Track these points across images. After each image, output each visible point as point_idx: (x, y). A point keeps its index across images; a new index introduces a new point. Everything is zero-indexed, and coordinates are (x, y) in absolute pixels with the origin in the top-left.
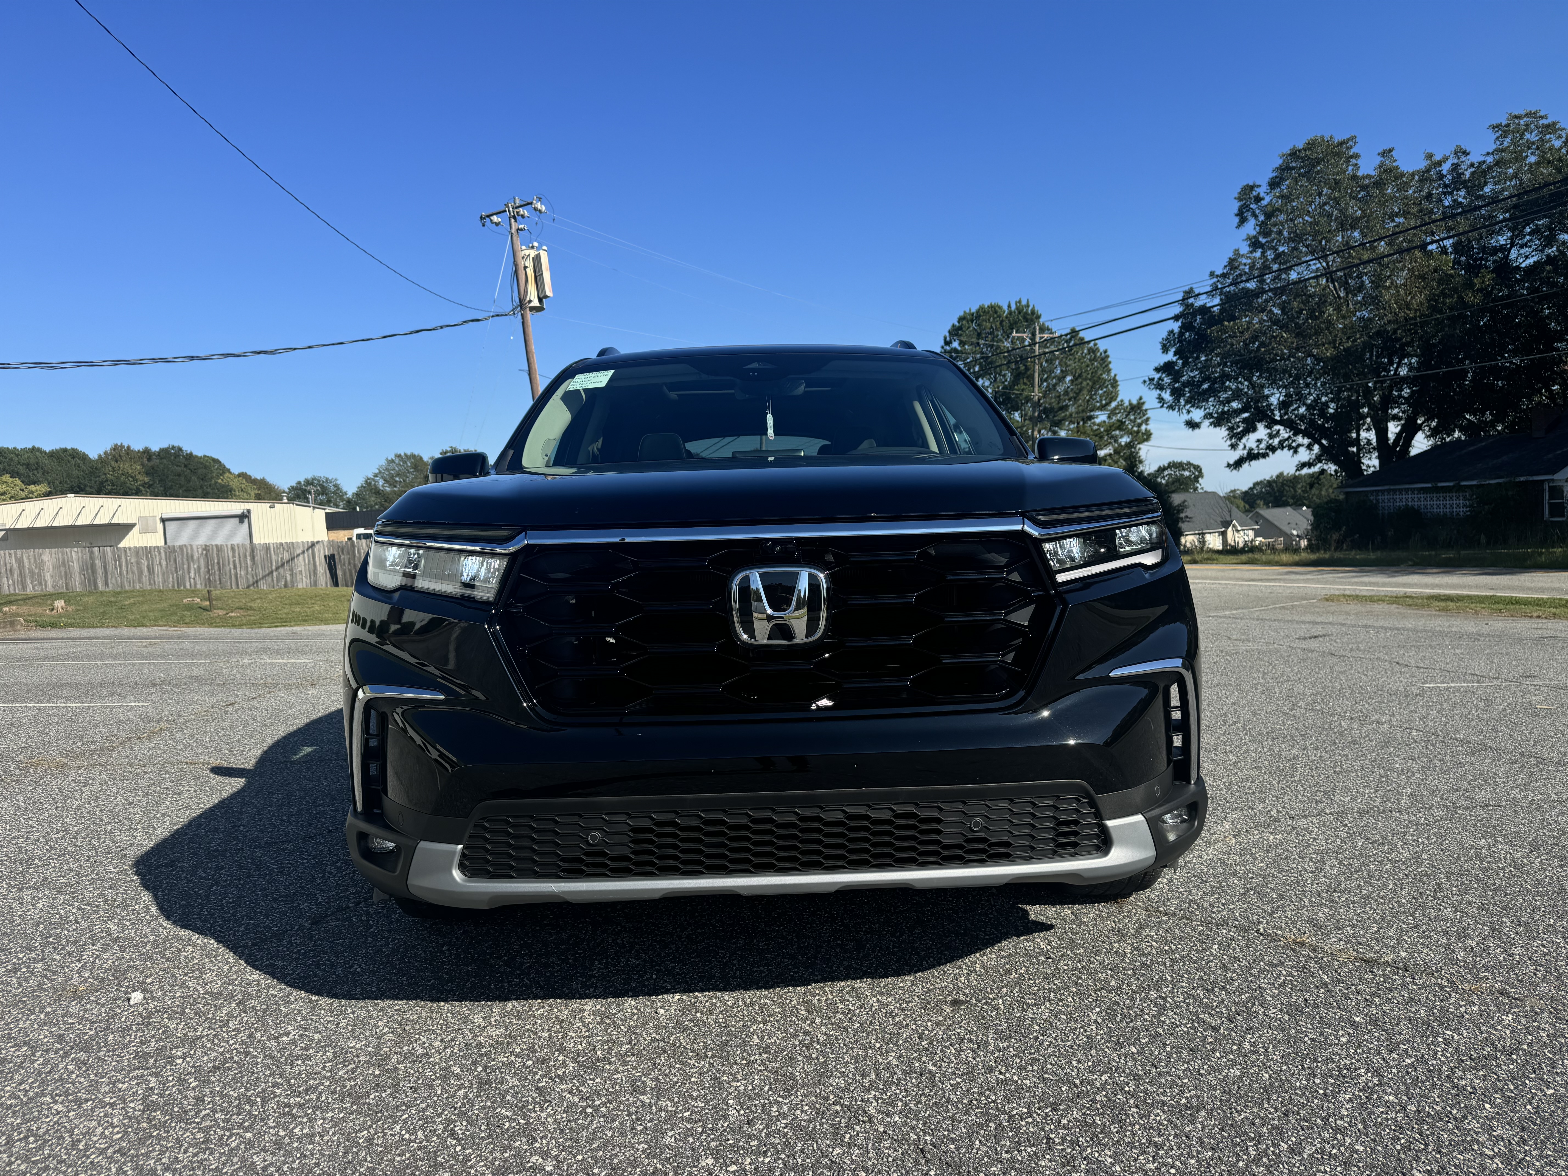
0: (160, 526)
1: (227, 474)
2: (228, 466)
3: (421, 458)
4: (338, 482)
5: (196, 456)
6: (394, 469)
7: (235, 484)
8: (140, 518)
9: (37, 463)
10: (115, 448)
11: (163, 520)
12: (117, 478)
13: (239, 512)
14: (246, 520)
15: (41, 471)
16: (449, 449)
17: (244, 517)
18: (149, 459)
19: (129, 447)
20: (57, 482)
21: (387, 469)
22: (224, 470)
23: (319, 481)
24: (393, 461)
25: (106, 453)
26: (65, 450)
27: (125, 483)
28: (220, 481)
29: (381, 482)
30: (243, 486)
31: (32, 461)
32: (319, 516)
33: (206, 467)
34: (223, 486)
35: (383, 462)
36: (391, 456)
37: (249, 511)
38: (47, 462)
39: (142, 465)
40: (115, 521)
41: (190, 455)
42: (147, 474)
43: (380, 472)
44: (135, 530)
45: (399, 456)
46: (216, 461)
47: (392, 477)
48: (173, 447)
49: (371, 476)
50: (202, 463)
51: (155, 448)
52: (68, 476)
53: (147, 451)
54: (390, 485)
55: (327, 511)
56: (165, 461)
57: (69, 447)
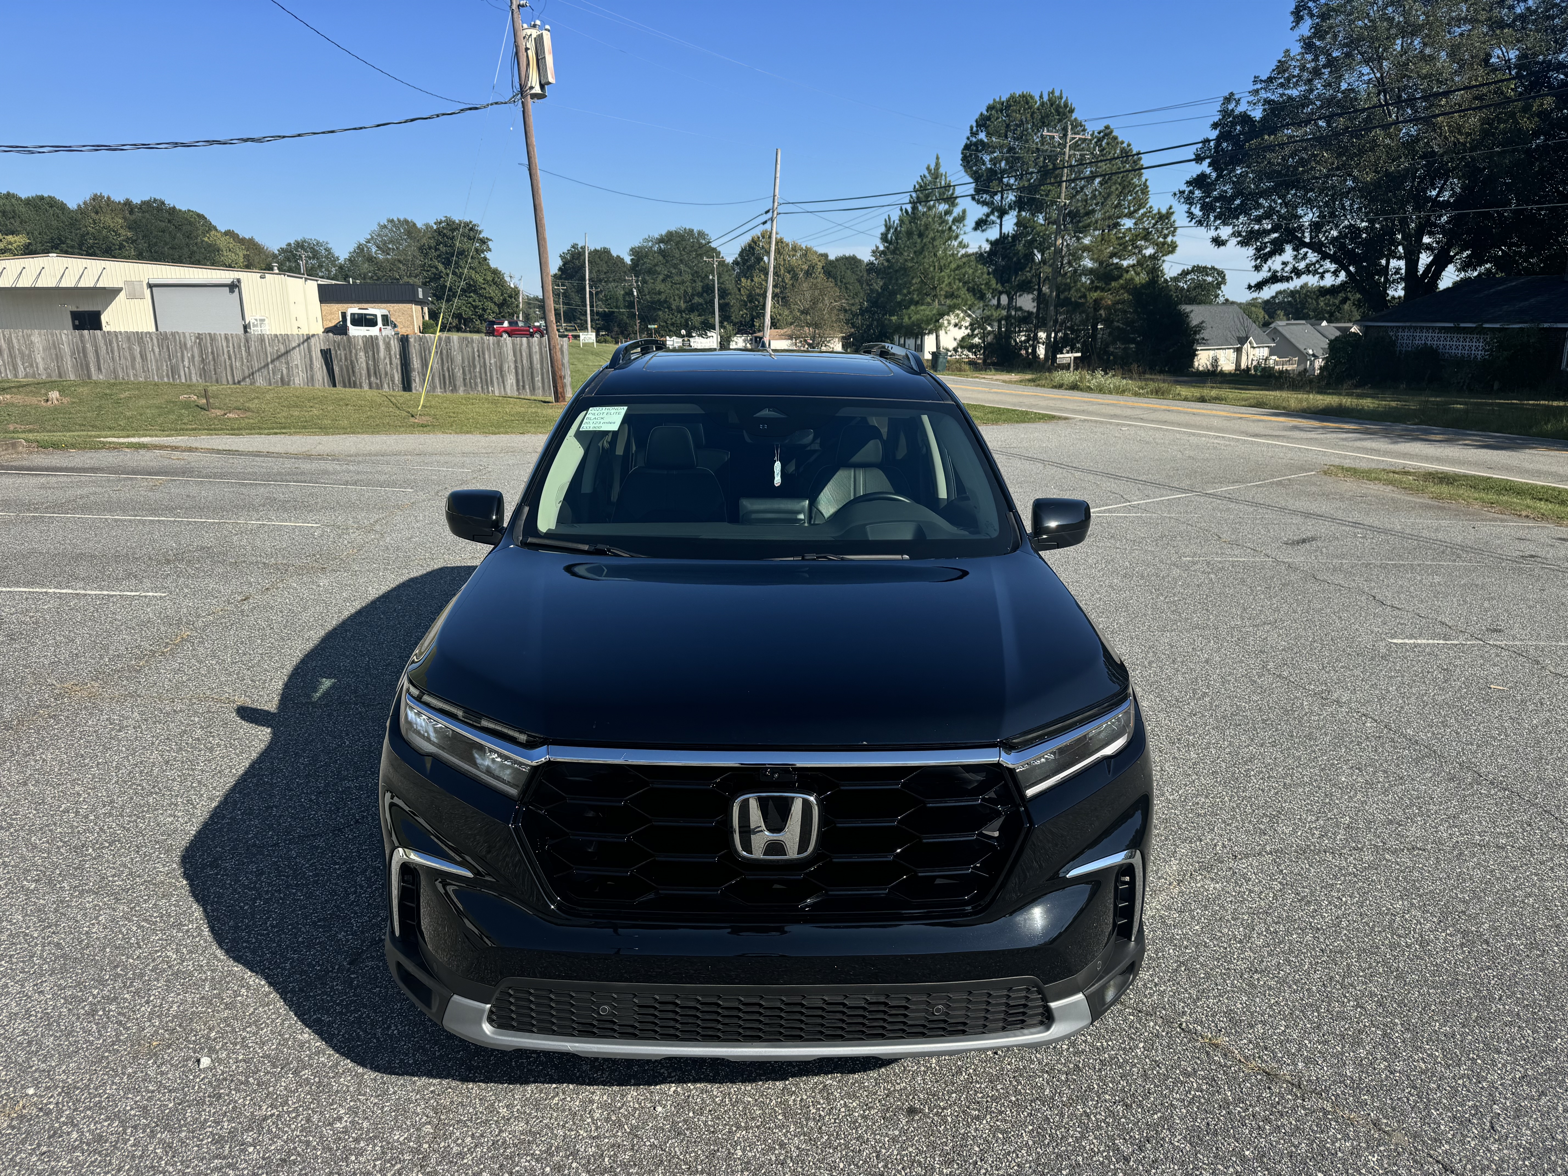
0: (147, 292)
1: (213, 232)
2: (214, 223)
3: (414, 224)
4: (329, 246)
5: (180, 211)
6: (387, 235)
7: (222, 243)
8: (126, 282)
9: (14, 211)
10: (95, 198)
11: (151, 286)
12: (100, 232)
13: (229, 282)
14: (237, 290)
15: (18, 220)
16: (444, 219)
17: (234, 286)
18: (131, 212)
19: (109, 198)
20: (36, 233)
21: (379, 235)
22: (211, 227)
23: (309, 244)
24: (385, 227)
25: (85, 203)
26: (42, 198)
27: (108, 237)
28: (206, 239)
29: (374, 249)
30: (231, 246)
31: (8, 208)
32: (311, 287)
33: (190, 223)
34: (210, 245)
35: (376, 228)
36: (384, 222)
37: (239, 281)
38: (23, 210)
39: (124, 218)
40: (100, 285)
41: (173, 211)
42: (130, 228)
43: (372, 237)
44: (122, 295)
45: (392, 221)
46: (201, 217)
47: (385, 243)
48: (155, 200)
49: (363, 242)
50: (187, 219)
51: (136, 200)
52: (48, 226)
53: (128, 203)
54: (383, 252)
55: (319, 282)
56: (147, 215)
57: (46, 195)
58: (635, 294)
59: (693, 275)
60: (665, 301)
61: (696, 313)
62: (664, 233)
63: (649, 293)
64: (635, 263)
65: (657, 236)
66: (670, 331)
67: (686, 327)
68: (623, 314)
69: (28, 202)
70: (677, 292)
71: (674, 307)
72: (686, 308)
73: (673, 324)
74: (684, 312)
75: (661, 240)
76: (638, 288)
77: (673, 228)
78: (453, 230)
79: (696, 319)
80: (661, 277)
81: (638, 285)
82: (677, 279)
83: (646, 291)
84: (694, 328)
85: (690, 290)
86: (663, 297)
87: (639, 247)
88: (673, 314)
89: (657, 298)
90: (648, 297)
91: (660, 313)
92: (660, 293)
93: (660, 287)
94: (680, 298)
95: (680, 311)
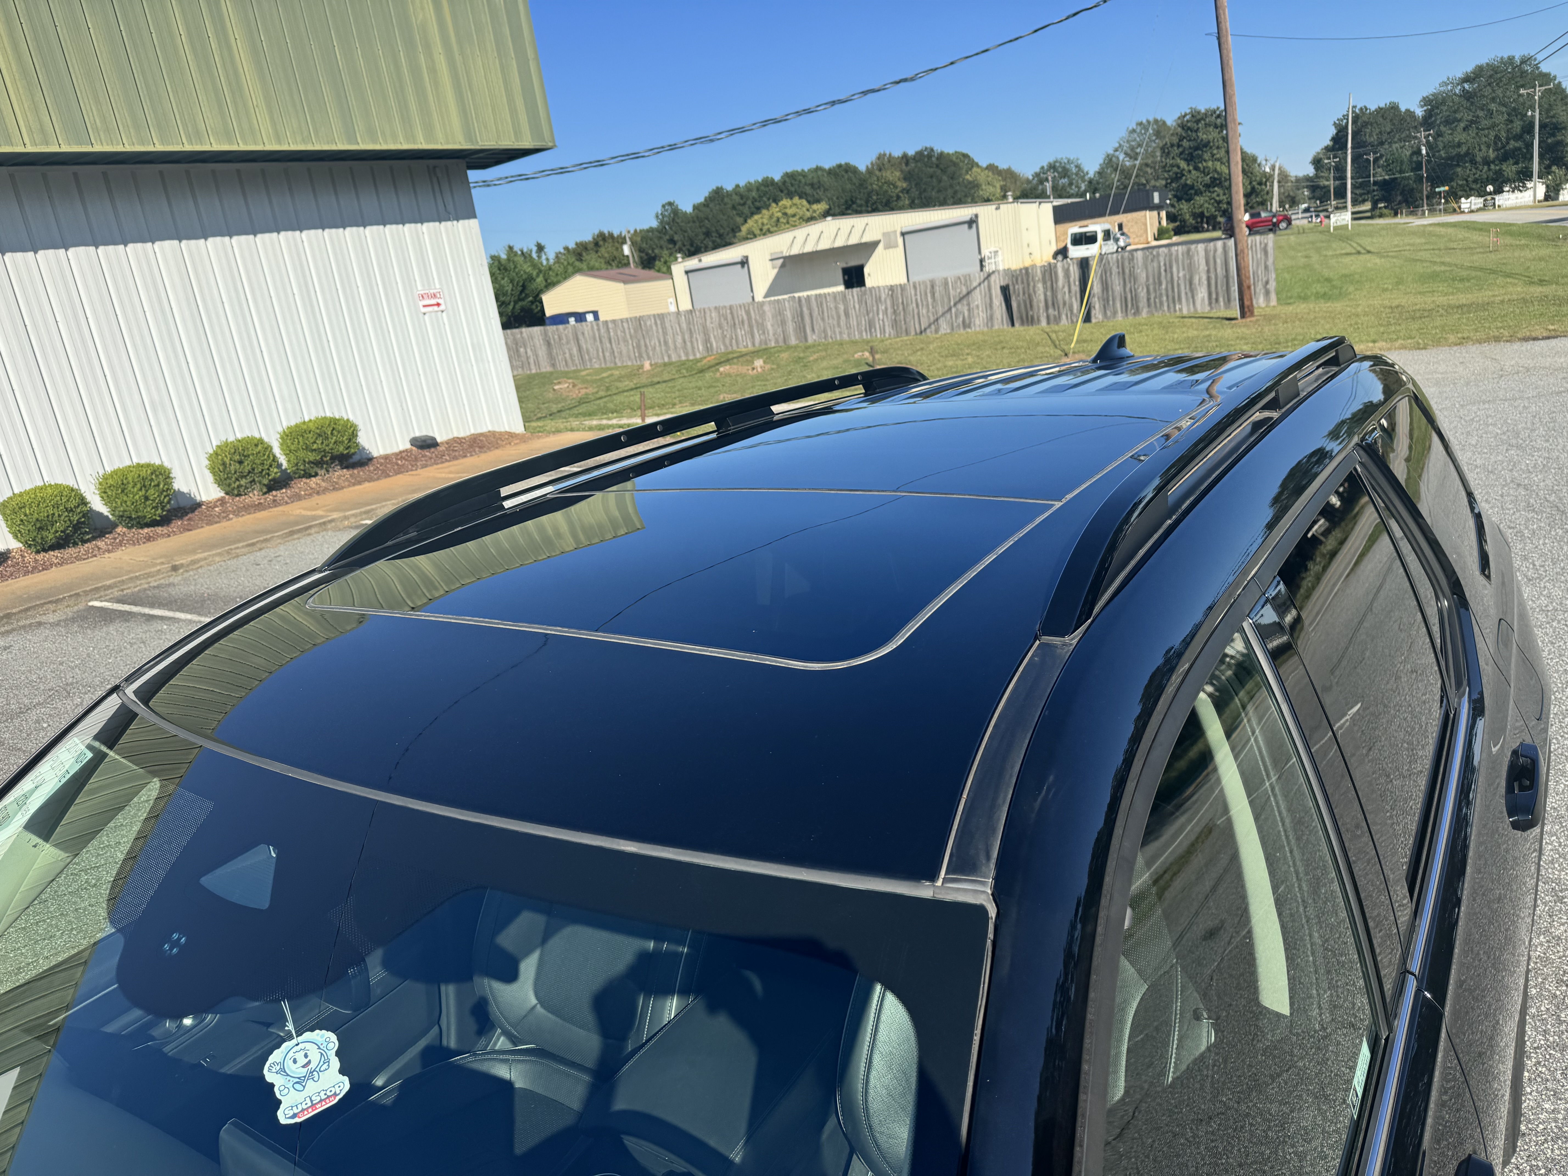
0: (900, 240)
1: (975, 169)
2: (976, 160)
3: (1164, 123)
4: (1079, 162)
5: (948, 154)
6: (1135, 140)
7: (982, 177)
8: (884, 234)
9: (819, 182)
10: (880, 157)
11: (903, 234)
12: (881, 187)
13: (968, 218)
14: (974, 226)
15: (822, 189)
16: (1188, 111)
17: (972, 222)
18: (907, 164)
19: (890, 155)
20: (835, 198)
21: (1128, 142)
22: (973, 164)
23: (1061, 163)
24: (1134, 131)
25: (872, 164)
26: (840, 166)
27: (887, 191)
28: (968, 177)
29: (1122, 157)
30: (990, 179)
31: (815, 180)
32: (1045, 211)
33: (955, 164)
34: (970, 182)
35: (1124, 133)
36: (1133, 126)
37: (976, 216)
38: (826, 179)
39: (902, 171)
40: (864, 240)
41: (941, 155)
42: (905, 179)
43: (1120, 145)
44: (881, 246)
45: (1141, 124)
46: (966, 156)
47: (1132, 149)
48: (926, 148)
49: (1111, 152)
50: (951, 161)
51: (911, 152)
52: (843, 190)
53: (905, 156)
54: (1131, 158)
55: (1055, 204)
56: (919, 164)
57: (843, 163)
58: (1424, 152)
59: (1508, 115)
60: (1467, 154)
61: (1511, 161)
62: (1469, 68)
63: (1444, 147)
64: (1429, 115)
65: (1460, 75)
66: (1471, 189)
67: (1493, 182)
68: (1409, 178)
69: (831, 172)
70: (1484, 139)
71: (1478, 159)
72: (1497, 157)
73: (1475, 181)
74: (1493, 162)
75: (1467, 79)
76: (1429, 145)
77: (1483, 61)
78: (1198, 122)
79: (1509, 169)
80: (1462, 125)
81: (1428, 142)
82: (1485, 123)
83: (1441, 145)
84: (1508, 181)
85: (1503, 134)
86: (1464, 149)
87: (1433, 95)
88: (1477, 169)
89: (1454, 152)
90: (1443, 153)
91: (1459, 170)
92: (1459, 145)
93: (1460, 136)
94: (1488, 147)
95: (1487, 162)
